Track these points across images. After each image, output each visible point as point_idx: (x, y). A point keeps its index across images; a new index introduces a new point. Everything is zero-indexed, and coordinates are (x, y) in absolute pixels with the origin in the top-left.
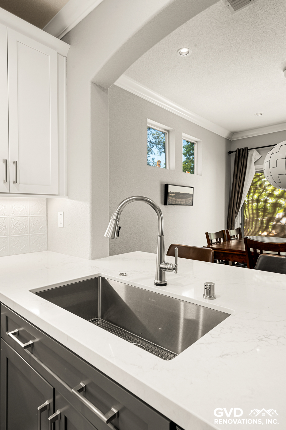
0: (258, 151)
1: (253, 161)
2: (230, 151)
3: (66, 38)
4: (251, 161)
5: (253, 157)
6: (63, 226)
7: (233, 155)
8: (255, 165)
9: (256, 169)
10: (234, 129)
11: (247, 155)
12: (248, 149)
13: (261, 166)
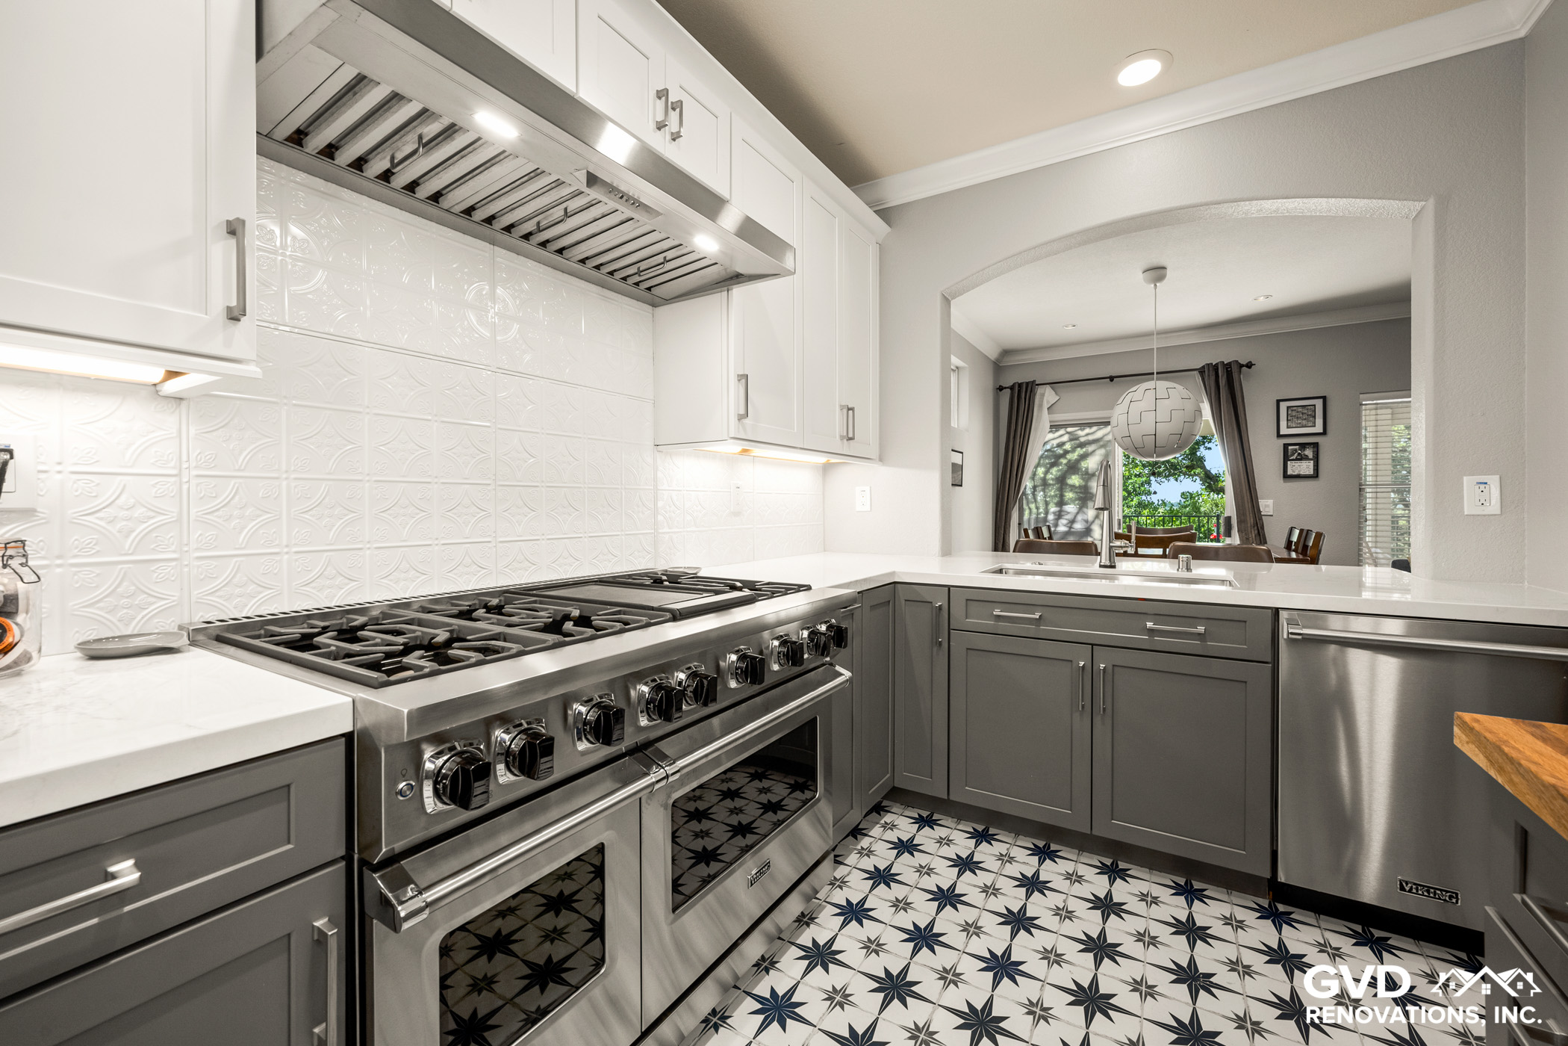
0: (1052, 388)
1: (1046, 406)
2: (1000, 386)
3: (885, 214)
4: (1041, 406)
5: (1045, 398)
6: (868, 510)
7: (1007, 392)
8: (1049, 414)
9: (1050, 422)
11: (1035, 395)
12: (1037, 385)
13: (1060, 417)
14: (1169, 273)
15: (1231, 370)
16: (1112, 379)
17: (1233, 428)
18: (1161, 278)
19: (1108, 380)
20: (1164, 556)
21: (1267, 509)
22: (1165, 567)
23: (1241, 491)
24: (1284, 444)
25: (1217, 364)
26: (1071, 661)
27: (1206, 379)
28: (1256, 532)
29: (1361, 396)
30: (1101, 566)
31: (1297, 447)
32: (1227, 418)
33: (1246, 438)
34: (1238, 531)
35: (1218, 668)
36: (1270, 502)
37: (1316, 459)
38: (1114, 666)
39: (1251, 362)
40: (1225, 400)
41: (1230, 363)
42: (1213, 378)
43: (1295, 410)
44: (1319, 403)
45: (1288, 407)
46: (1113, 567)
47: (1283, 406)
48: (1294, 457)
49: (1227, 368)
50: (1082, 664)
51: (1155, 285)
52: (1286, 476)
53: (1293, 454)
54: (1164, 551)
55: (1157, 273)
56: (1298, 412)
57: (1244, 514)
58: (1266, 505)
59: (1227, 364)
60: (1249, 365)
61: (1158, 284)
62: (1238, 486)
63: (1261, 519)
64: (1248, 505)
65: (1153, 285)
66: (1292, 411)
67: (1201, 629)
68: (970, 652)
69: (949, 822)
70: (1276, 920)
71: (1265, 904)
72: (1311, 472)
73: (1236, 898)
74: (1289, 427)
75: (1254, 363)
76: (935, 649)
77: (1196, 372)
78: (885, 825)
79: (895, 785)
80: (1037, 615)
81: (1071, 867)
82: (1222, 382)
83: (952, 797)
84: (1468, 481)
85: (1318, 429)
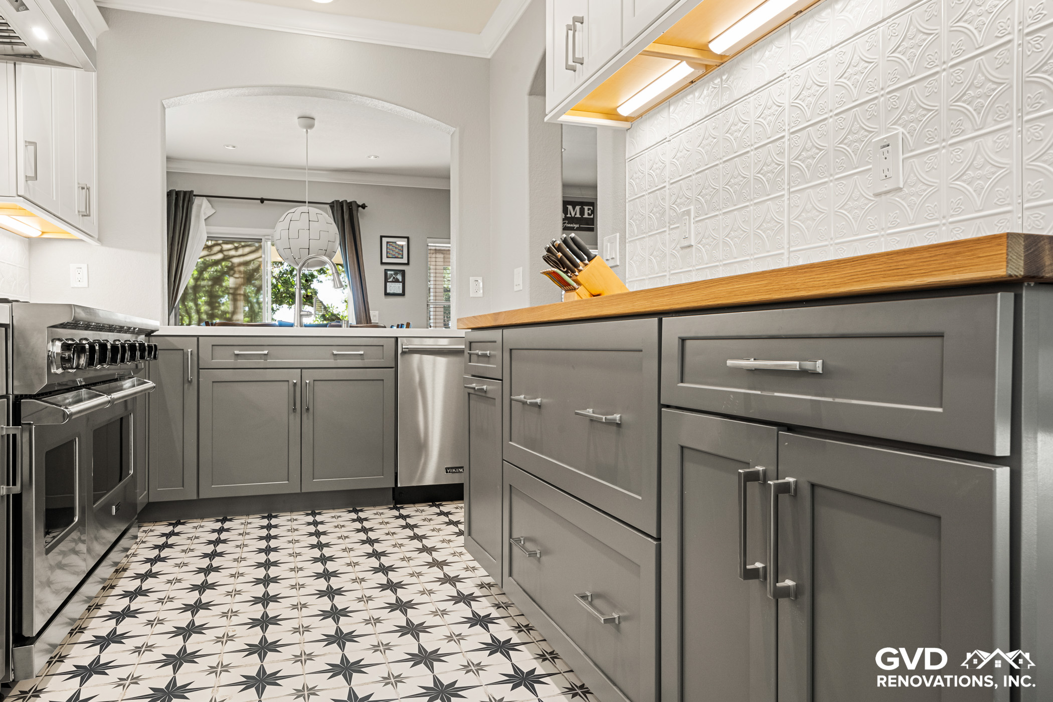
0: (209, 201)
1: (203, 217)
4: (198, 216)
5: (202, 209)
6: (86, 286)
8: (206, 225)
9: (208, 233)
11: (193, 203)
12: (195, 196)
13: (218, 229)
14: (316, 122)
15: (352, 208)
16: (262, 200)
17: (353, 254)
18: (311, 126)
19: (259, 201)
21: (375, 318)
23: (359, 303)
24: (385, 270)
25: (342, 202)
26: (288, 381)
27: (335, 212)
29: (428, 239)
31: (392, 272)
32: (349, 244)
33: (362, 262)
35: (371, 374)
36: (377, 313)
37: (403, 282)
38: (314, 380)
39: (364, 204)
40: (348, 230)
41: (351, 202)
42: (340, 212)
43: (391, 245)
44: (405, 241)
45: (387, 242)
47: (385, 240)
48: (390, 280)
49: (349, 206)
50: (295, 381)
51: (307, 131)
52: (387, 294)
53: (390, 278)
55: (308, 121)
56: (393, 246)
57: (361, 322)
58: (374, 315)
59: (349, 203)
60: (364, 206)
61: (309, 130)
62: (357, 300)
64: (363, 315)
65: (305, 130)
66: (390, 245)
67: (361, 352)
68: (214, 384)
69: (195, 520)
70: (398, 509)
71: (392, 506)
72: (400, 291)
73: (378, 508)
74: (387, 257)
75: (366, 205)
76: (186, 386)
77: (328, 206)
78: (145, 531)
79: (150, 501)
80: (266, 352)
81: (289, 518)
82: (346, 217)
83: (201, 497)
84: (472, 279)
85: (405, 260)
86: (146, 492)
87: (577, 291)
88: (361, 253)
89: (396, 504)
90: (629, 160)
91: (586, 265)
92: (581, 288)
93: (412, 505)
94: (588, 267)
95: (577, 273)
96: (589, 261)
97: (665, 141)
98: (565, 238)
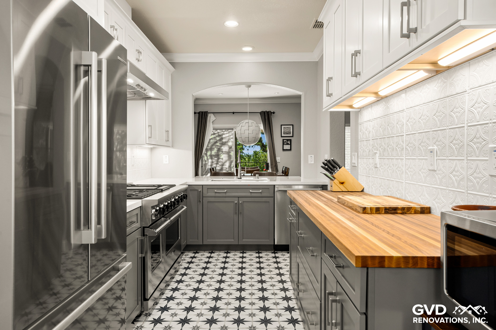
0: (213, 114)
1: (211, 121)
2: (196, 112)
4: (210, 121)
5: (211, 118)
6: (168, 163)
7: (197, 115)
8: (212, 124)
9: (213, 127)
10: (198, 97)
11: (208, 116)
12: (208, 113)
13: (217, 126)
15: (269, 114)
16: (233, 113)
17: (269, 134)
18: (250, 86)
20: (251, 176)
21: (278, 160)
22: (252, 178)
23: (272, 154)
24: (283, 139)
25: (265, 111)
26: (234, 202)
27: (262, 116)
28: (276, 168)
30: (238, 178)
31: (286, 140)
32: (268, 130)
33: (273, 137)
34: (271, 168)
35: (264, 199)
36: (279, 158)
37: (291, 144)
38: (243, 202)
39: (274, 112)
40: (267, 124)
41: (268, 111)
42: (264, 116)
44: (291, 127)
45: (284, 127)
46: (241, 178)
47: (283, 127)
48: (285, 144)
49: (268, 113)
50: (236, 202)
51: (248, 88)
52: (283, 150)
53: (285, 143)
54: (251, 175)
56: (286, 129)
57: (272, 162)
58: (278, 159)
60: (274, 113)
61: (249, 88)
63: (277, 164)
64: (273, 159)
65: (247, 88)
67: (261, 191)
68: (208, 203)
69: (202, 252)
70: (275, 253)
71: (273, 252)
72: (289, 149)
73: (268, 252)
74: (284, 134)
75: (275, 112)
76: (199, 203)
77: (259, 114)
78: (185, 255)
79: (187, 244)
80: (226, 191)
81: (234, 254)
82: (266, 118)
83: (204, 244)
84: (309, 156)
85: (291, 135)
86: (186, 241)
87: (334, 181)
88: (272, 133)
89: (275, 250)
90: (360, 124)
91: (338, 170)
92: (336, 180)
93: (281, 252)
94: (339, 171)
95: (334, 174)
96: (340, 168)
97: (370, 121)
98: (329, 160)
